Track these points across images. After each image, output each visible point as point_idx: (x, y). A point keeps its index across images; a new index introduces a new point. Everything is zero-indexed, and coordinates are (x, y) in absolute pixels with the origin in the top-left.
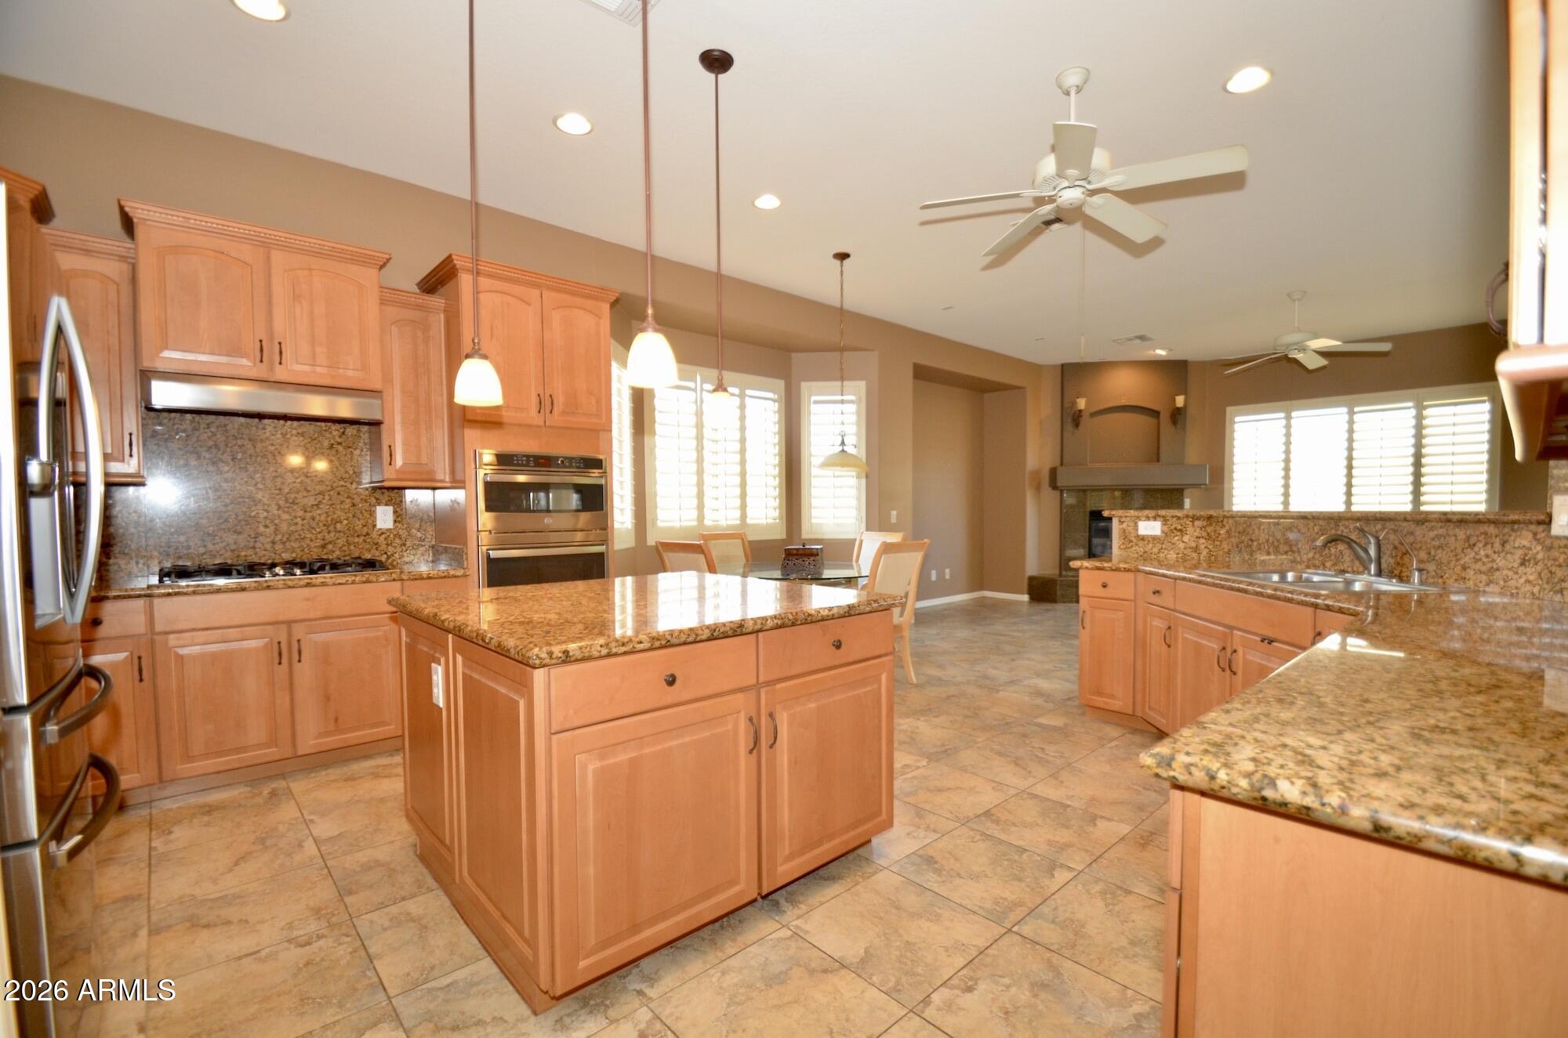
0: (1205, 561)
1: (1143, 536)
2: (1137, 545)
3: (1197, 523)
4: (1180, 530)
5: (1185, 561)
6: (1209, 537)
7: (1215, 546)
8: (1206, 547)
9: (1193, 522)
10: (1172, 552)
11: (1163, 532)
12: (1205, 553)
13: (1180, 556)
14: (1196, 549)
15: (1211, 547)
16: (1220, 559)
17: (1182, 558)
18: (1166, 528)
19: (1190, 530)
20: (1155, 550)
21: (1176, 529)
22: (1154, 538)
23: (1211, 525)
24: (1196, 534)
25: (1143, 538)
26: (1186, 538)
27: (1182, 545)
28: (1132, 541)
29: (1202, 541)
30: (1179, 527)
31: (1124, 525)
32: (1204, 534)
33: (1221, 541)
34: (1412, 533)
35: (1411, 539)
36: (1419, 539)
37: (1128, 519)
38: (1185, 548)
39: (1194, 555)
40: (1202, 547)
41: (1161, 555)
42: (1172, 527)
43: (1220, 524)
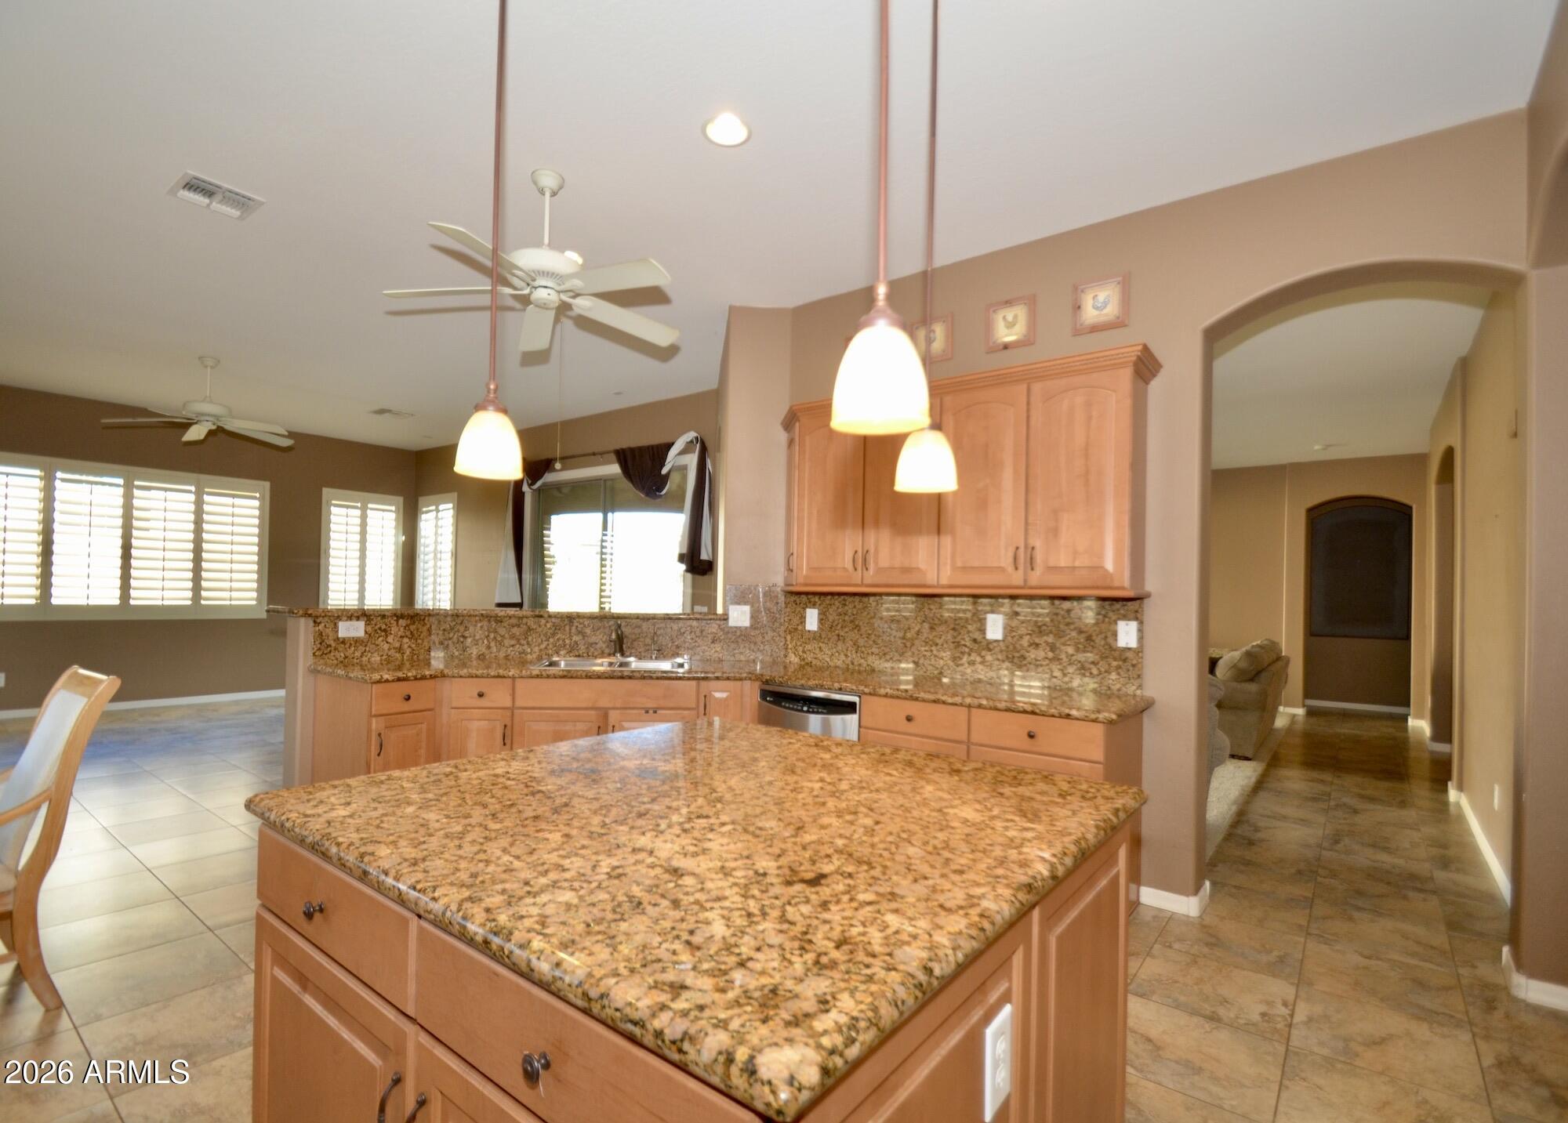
0: (408, 660)
1: (344, 639)
2: (335, 649)
3: (401, 621)
4: (385, 631)
5: (388, 663)
6: (412, 636)
7: (418, 645)
8: (409, 647)
9: (397, 621)
10: (375, 654)
11: (366, 632)
12: (408, 652)
13: (384, 657)
14: (400, 650)
15: (413, 646)
16: (421, 657)
17: (385, 660)
18: (369, 629)
19: (394, 630)
20: (358, 654)
21: (380, 629)
22: (357, 641)
23: (414, 623)
24: (400, 633)
25: (343, 641)
26: (390, 639)
27: (386, 646)
28: (330, 646)
29: (406, 640)
30: (384, 627)
31: (321, 627)
32: (408, 633)
33: (423, 640)
34: (639, 627)
35: (637, 631)
36: (645, 630)
37: (326, 619)
38: (389, 649)
39: (398, 655)
40: (406, 646)
41: (364, 659)
42: (377, 627)
43: (422, 623)
